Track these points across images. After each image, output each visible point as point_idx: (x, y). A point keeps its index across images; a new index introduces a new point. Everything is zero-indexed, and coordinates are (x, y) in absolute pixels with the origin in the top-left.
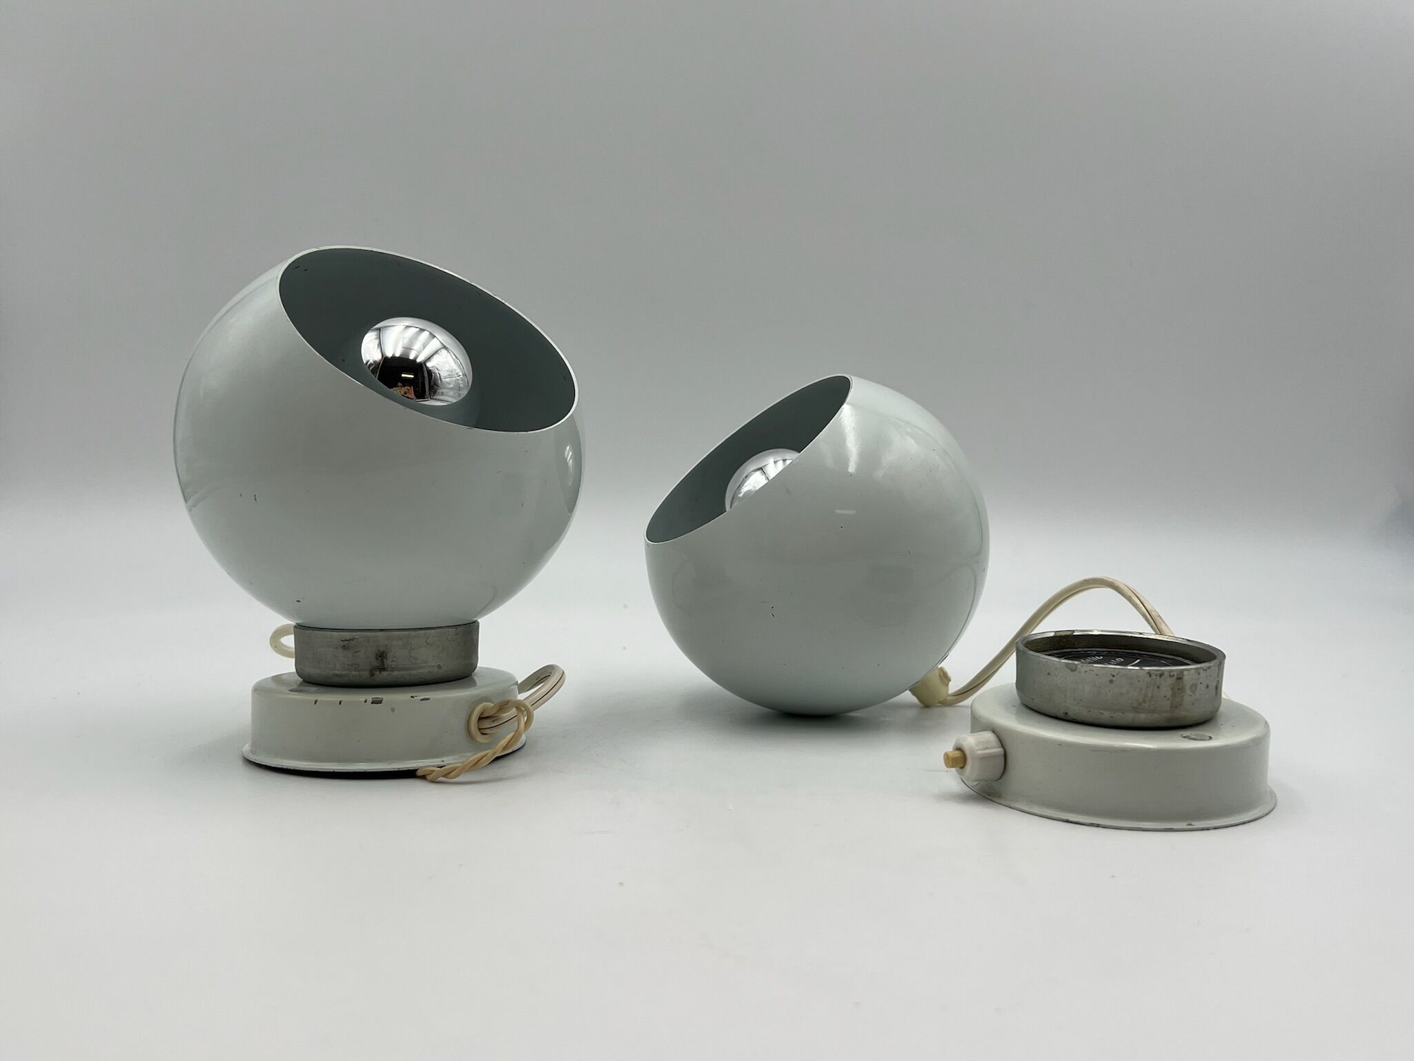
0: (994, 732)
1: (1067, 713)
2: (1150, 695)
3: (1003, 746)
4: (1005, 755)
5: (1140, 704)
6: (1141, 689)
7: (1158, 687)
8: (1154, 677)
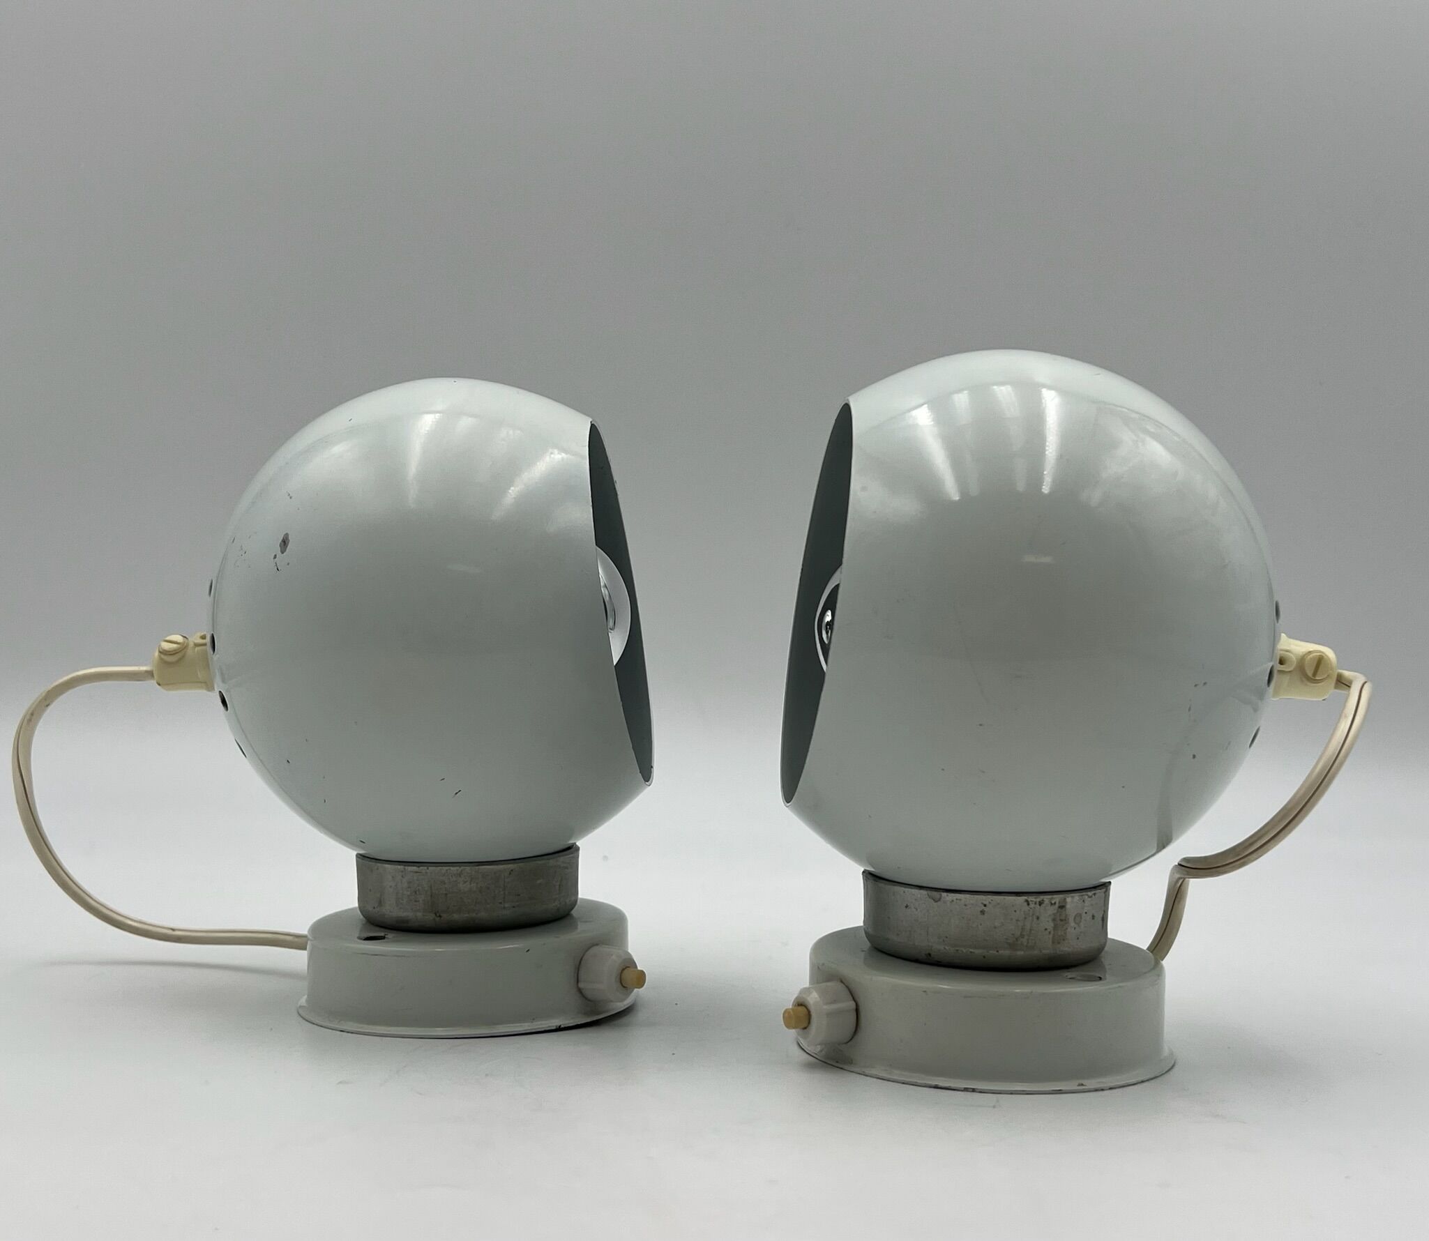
0: (842, 982)
1: (930, 954)
2: (1028, 927)
3: (854, 999)
4: (857, 1010)
5: (1017, 939)
6: (1019, 922)
7: (1038, 918)
8: (1032, 905)
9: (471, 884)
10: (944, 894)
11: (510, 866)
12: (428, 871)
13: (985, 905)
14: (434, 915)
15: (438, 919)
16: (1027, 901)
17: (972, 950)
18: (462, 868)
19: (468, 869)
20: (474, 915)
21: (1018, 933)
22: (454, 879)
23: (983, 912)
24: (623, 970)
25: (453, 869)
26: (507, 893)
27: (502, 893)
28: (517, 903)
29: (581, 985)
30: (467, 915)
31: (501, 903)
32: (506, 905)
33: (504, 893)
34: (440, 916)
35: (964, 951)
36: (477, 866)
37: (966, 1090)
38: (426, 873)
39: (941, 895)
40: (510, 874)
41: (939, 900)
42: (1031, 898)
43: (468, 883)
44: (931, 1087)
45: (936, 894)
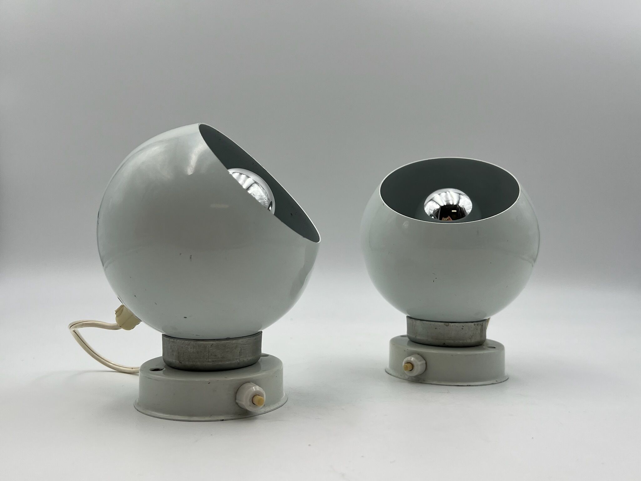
0: (418, 354)
1: (445, 344)
3: (425, 360)
4: (426, 363)
5: (472, 337)
6: (472, 331)
8: (476, 325)
9: (193, 349)
10: (450, 324)
11: (212, 342)
12: (177, 342)
13: (463, 326)
14: (179, 362)
15: (180, 364)
16: (474, 324)
17: (459, 341)
18: (190, 342)
19: (192, 342)
20: (194, 363)
21: (472, 335)
22: (187, 346)
23: (462, 329)
24: (254, 396)
25: (186, 342)
26: (210, 354)
27: (207, 354)
28: (215, 360)
29: (237, 401)
30: (192, 363)
31: (207, 359)
32: (210, 360)
33: (209, 355)
34: (181, 363)
35: (457, 341)
36: (196, 341)
37: (467, 386)
38: (176, 342)
39: (449, 324)
40: (211, 346)
41: (448, 325)
42: (476, 323)
43: (192, 349)
44: (456, 386)
45: (447, 324)
